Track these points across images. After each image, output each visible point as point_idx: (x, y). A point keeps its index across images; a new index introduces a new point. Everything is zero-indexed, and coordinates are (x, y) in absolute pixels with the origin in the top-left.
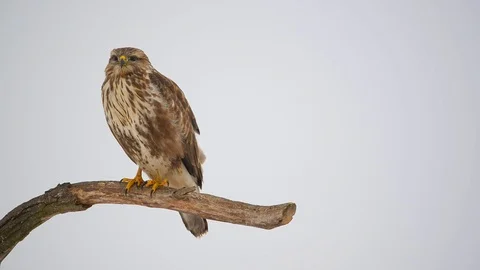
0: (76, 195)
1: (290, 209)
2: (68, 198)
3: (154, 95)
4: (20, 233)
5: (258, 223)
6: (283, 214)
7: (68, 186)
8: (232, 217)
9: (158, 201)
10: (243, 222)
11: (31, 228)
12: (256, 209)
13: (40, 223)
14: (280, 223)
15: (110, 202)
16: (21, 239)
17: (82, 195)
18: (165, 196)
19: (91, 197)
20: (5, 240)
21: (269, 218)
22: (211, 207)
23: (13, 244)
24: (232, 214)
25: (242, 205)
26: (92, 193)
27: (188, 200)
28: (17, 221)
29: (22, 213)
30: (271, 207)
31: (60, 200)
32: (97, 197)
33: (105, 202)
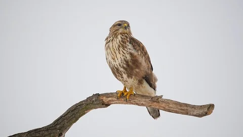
0: (102, 100)
1: (211, 107)
2: (98, 101)
3: (130, 49)
4: (75, 119)
5: (195, 114)
6: (207, 110)
7: (98, 95)
8: (181, 111)
9: (144, 103)
10: (187, 114)
11: (80, 117)
12: (194, 107)
13: (84, 114)
14: (206, 114)
15: (119, 103)
16: (75, 122)
17: (105, 100)
18: (147, 100)
19: (110, 101)
20: (67, 122)
21: (201, 111)
22: (171, 106)
23: (71, 124)
24: (181, 109)
25: (186, 105)
26: (110, 99)
27: (159, 102)
28: (73, 112)
29: (75, 109)
30: (201, 106)
31: (94, 102)
32: (112, 101)
33: (116, 103)
